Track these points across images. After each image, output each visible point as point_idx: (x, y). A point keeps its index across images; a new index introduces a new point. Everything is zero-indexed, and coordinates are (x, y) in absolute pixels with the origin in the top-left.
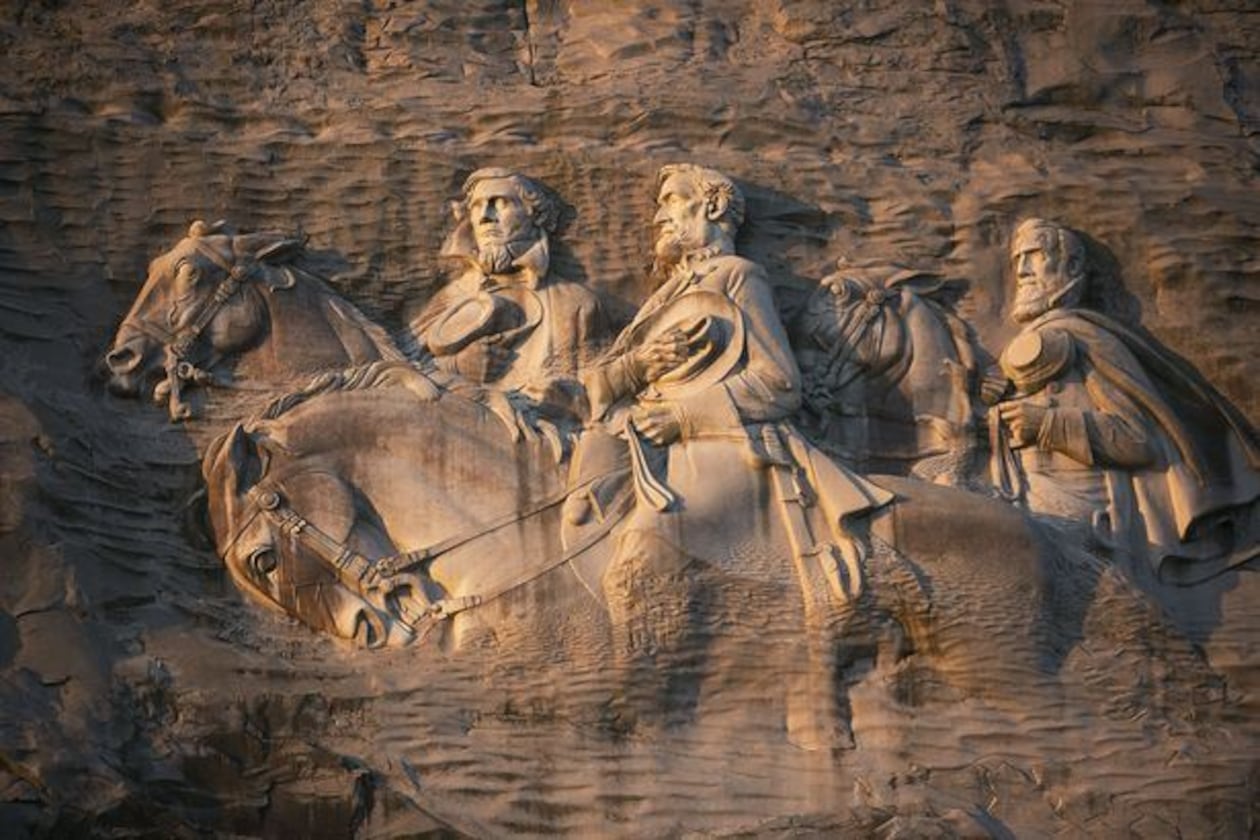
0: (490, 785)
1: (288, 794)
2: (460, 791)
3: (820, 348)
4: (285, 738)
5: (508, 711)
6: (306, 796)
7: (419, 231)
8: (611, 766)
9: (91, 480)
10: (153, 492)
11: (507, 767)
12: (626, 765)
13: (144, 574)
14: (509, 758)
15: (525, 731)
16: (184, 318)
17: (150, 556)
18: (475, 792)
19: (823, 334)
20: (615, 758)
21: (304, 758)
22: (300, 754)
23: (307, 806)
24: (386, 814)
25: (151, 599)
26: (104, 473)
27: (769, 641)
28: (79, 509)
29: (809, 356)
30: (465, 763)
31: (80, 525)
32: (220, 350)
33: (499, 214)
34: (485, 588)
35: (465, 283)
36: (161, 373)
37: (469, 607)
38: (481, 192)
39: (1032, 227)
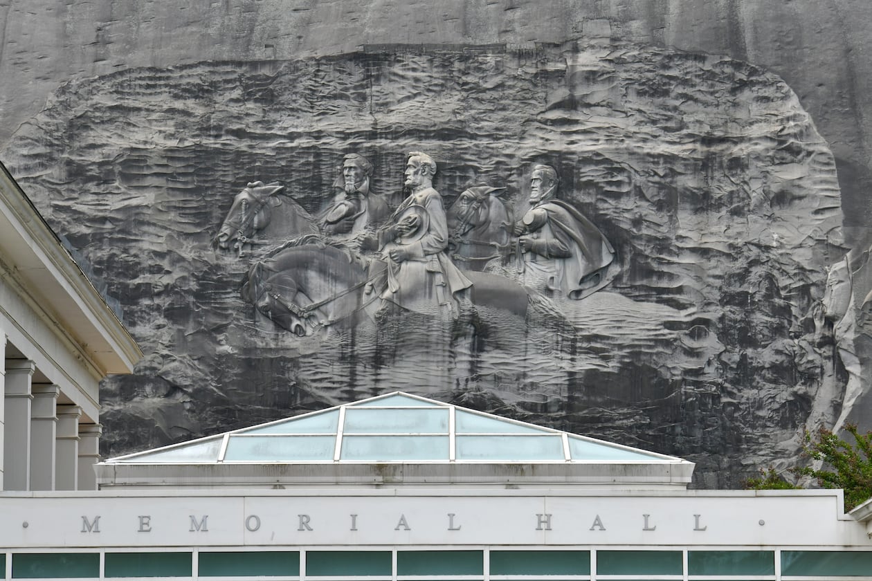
0: (335, 386)
1: (270, 391)
2: (325, 388)
3: (458, 219)
7: (325, 178)
8: (374, 377)
12: (379, 377)
13: (227, 315)
14: (342, 376)
15: (347, 366)
16: (244, 219)
17: (229, 308)
18: (330, 388)
20: (376, 375)
23: (276, 395)
24: (301, 397)
25: (230, 324)
26: (216, 281)
27: (429, 333)
29: (454, 223)
30: (327, 378)
31: (207, 301)
32: (255, 229)
33: (352, 173)
34: (337, 317)
35: (340, 197)
36: (236, 240)
37: (332, 324)
38: (347, 164)
39: (538, 169)
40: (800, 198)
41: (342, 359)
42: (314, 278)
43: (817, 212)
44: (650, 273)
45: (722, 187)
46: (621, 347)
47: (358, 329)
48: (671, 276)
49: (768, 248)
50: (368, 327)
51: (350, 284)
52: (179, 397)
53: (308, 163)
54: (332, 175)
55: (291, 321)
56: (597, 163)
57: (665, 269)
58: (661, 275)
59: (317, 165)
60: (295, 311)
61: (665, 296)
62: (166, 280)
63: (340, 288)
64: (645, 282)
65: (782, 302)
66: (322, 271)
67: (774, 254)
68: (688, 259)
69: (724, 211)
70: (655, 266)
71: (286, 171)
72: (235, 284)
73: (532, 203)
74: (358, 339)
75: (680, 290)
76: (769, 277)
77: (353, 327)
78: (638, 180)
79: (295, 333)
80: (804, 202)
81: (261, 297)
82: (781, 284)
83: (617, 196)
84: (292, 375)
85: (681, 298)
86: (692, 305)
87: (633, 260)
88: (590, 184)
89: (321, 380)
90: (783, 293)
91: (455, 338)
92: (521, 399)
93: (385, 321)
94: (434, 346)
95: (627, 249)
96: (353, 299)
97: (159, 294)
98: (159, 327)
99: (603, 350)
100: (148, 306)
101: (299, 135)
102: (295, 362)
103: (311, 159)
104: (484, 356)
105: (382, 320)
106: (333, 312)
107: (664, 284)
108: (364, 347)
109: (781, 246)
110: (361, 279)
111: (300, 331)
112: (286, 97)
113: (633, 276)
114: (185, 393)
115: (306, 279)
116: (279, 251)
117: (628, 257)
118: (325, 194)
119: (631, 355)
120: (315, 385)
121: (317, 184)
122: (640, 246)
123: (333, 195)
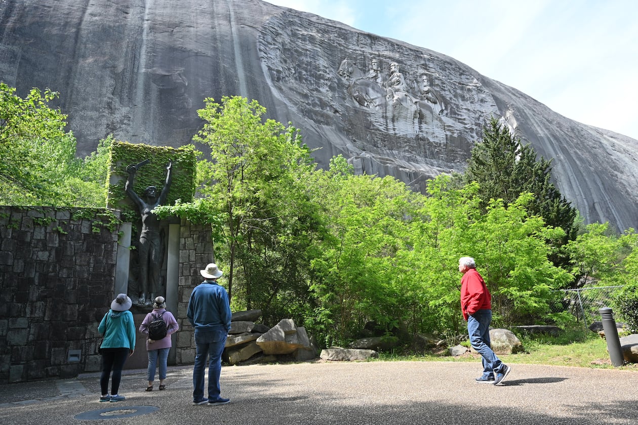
7: (367, 64)
12: (394, 125)
16: (346, 68)
27: (407, 114)
33: (376, 64)
34: (380, 103)
35: (372, 71)
36: (345, 74)
37: (378, 105)
38: (373, 61)
39: (425, 77)
40: (486, 102)
41: (383, 117)
42: (371, 91)
43: (491, 106)
44: (455, 114)
45: (467, 96)
46: (457, 130)
47: (387, 108)
48: (461, 115)
49: (483, 113)
50: (390, 108)
51: (382, 95)
52: (338, 114)
53: (362, 58)
54: (369, 64)
55: (365, 103)
56: (439, 80)
57: (459, 113)
58: (458, 115)
59: (364, 60)
60: (366, 99)
61: (460, 121)
62: (328, 76)
63: (379, 95)
64: (454, 116)
65: (489, 128)
66: (373, 89)
67: (485, 114)
68: (464, 111)
69: (468, 102)
70: (456, 111)
71: (356, 59)
72: (346, 87)
73: (425, 86)
74: (387, 111)
75: (464, 119)
76: (485, 120)
77: (386, 107)
78: (449, 88)
79: (366, 107)
80: (488, 103)
81: (355, 92)
82: (488, 123)
83: (445, 90)
84: (369, 118)
85: (465, 122)
86: (468, 124)
87: (451, 109)
88: (438, 85)
89: (378, 122)
90: (488, 125)
91: (415, 117)
92: (434, 140)
93: (396, 107)
94: (408, 119)
95: (449, 106)
96: (383, 99)
97: (326, 80)
98: (327, 91)
99: (452, 130)
100: (323, 83)
101: (358, 50)
102: (369, 115)
103: (363, 57)
104: (422, 125)
105: (394, 106)
106: (378, 102)
107: (460, 117)
108: (389, 115)
109: (486, 112)
110: (385, 94)
111: (368, 106)
112: (350, 40)
113: (451, 114)
114: (339, 114)
115: (368, 90)
116: (359, 79)
117: (449, 108)
118: (367, 69)
119: (460, 133)
120: (376, 123)
121: (365, 66)
122: (453, 105)
123: (369, 70)
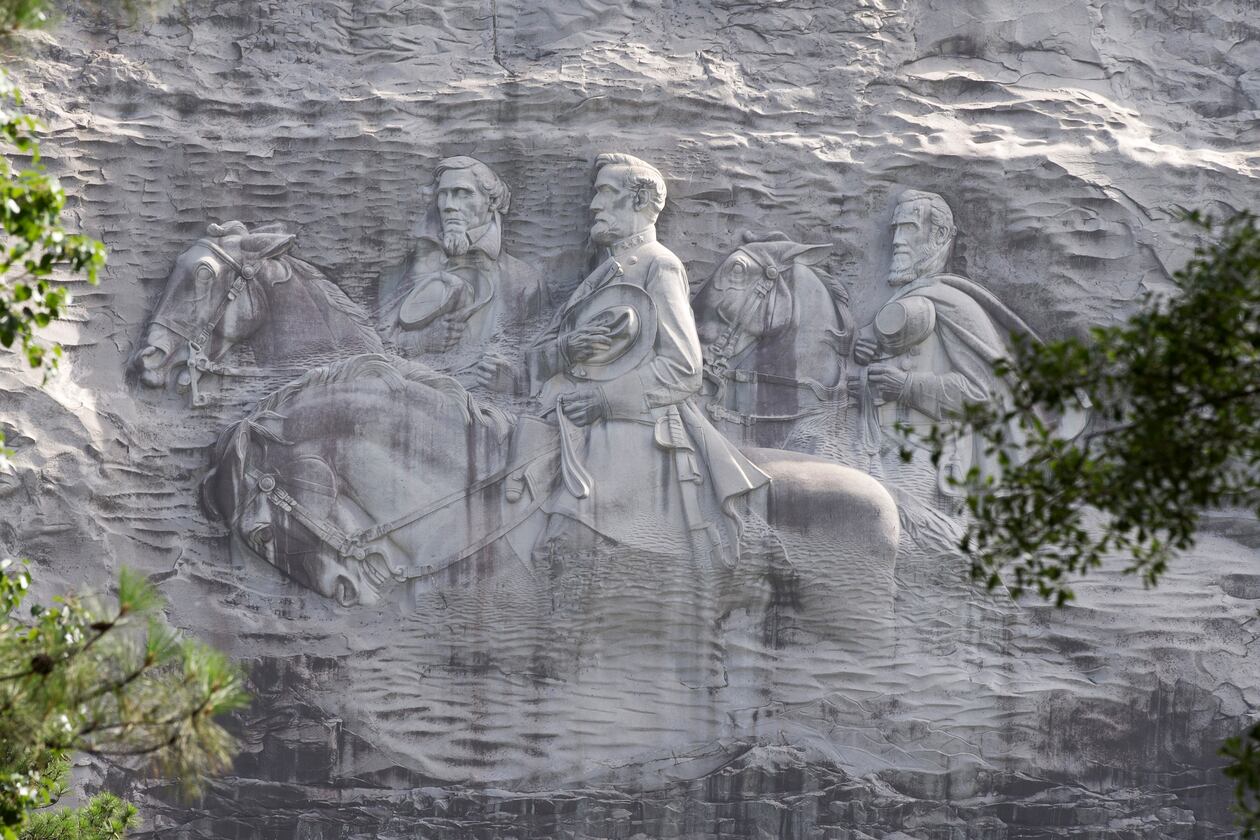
0: (437, 727)
1: (279, 740)
2: (413, 733)
3: (721, 321)
4: (277, 692)
5: (452, 664)
6: (293, 742)
7: (394, 215)
8: (532, 708)
9: (128, 473)
10: (175, 474)
11: (450, 712)
13: (168, 550)
14: (452, 703)
15: (465, 681)
16: (201, 314)
17: (173, 533)
18: (424, 734)
19: (725, 310)
20: (536, 701)
21: (292, 711)
22: (288, 707)
23: (293, 750)
24: (354, 755)
25: (175, 572)
26: (139, 465)
27: (663, 600)
28: (119, 501)
29: (712, 329)
30: (417, 710)
31: (120, 515)
32: (230, 340)
33: (461, 204)
34: (438, 559)
35: (431, 264)
36: (184, 366)
37: (426, 575)
38: (447, 182)
39: (911, 200)
41: (453, 661)
42: (377, 461)
46: (1124, 637)
50: (515, 583)
53: (352, 179)
54: (410, 209)
55: (322, 568)
56: (1048, 187)
59: (373, 183)
60: (334, 541)
62: (24, 462)
63: (441, 488)
66: (400, 444)
73: (898, 284)
74: (490, 612)
78: (1147, 229)
79: (334, 597)
81: (250, 507)
83: (1097, 268)
84: (331, 701)
88: (1033, 238)
89: (401, 714)
92: (887, 764)
94: (673, 632)
96: (476, 512)
99: (1081, 645)
101: (328, 109)
102: (338, 669)
103: (360, 168)
104: (793, 658)
105: (548, 566)
106: (427, 546)
108: (505, 633)
110: (495, 464)
111: (345, 593)
115: (360, 463)
118: (394, 255)
119: (1150, 656)
120: (387, 725)
121: (373, 229)
123: (411, 257)
